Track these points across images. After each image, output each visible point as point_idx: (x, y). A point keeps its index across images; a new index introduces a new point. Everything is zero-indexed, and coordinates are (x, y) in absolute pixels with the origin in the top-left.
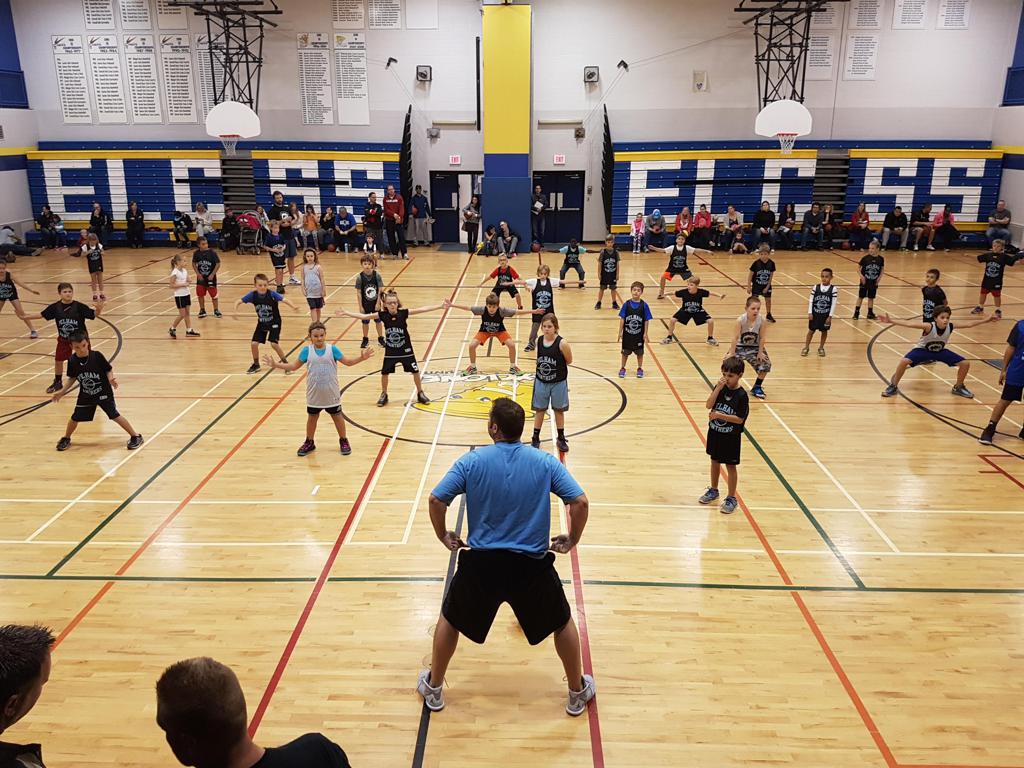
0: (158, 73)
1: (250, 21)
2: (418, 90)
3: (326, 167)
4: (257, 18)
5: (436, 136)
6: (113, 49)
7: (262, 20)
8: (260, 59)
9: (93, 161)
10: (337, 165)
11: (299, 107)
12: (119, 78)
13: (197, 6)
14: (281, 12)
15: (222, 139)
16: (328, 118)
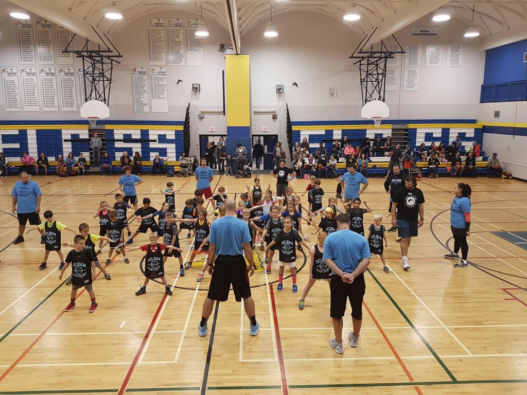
0: (57, 86)
1: (105, 60)
2: (193, 96)
3: (145, 133)
4: (109, 59)
5: (203, 118)
6: (33, 74)
7: (112, 60)
8: (111, 79)
9: (20, 131)
10: (150, 132)
11: (131, 103)
12: (36, 88)
13: (77, 52)
14: (122, 56)
15: (89, 119)
16: (146, 109)
